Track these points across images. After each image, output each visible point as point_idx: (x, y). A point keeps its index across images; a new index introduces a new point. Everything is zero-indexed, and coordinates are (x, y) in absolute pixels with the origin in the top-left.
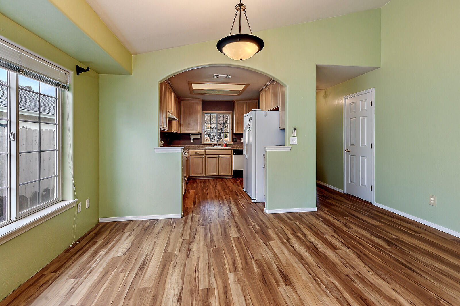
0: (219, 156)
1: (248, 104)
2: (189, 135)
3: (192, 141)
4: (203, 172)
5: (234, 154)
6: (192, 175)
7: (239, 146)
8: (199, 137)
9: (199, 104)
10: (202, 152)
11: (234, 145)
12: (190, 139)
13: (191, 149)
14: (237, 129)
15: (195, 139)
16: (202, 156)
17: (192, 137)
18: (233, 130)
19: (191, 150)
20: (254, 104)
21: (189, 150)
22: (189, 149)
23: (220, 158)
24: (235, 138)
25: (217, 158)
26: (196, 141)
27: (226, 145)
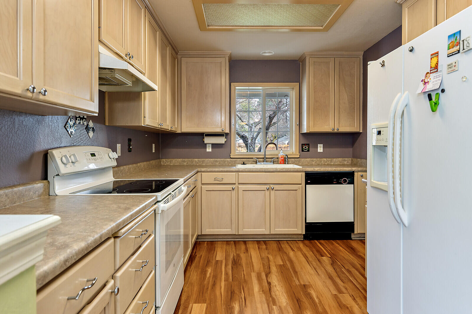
0: (270, 187)
1: (340, 64)
2: (202, 135)
3: (209, 149)
4: (234, 226)
5: (307, 183)
6: (207, 231)
7: (314, 163)
8: (222, 140)
9: (223, 64)
10: (230, 177)
11: (303, 159)
12: (205, 146)
13: (203, 169)
14: (311, 123)
15: (214, 146)
16: (230, 187)
17: (208, 140)
18: (300, 125)
19: (204, 172)
20: (354, 63)
21: (198, 172)
22: (199, 169)
23: (272, 192)
24: (305, 145)
25: (267, 193)
26: (217, 150)
27: (285, 160)
